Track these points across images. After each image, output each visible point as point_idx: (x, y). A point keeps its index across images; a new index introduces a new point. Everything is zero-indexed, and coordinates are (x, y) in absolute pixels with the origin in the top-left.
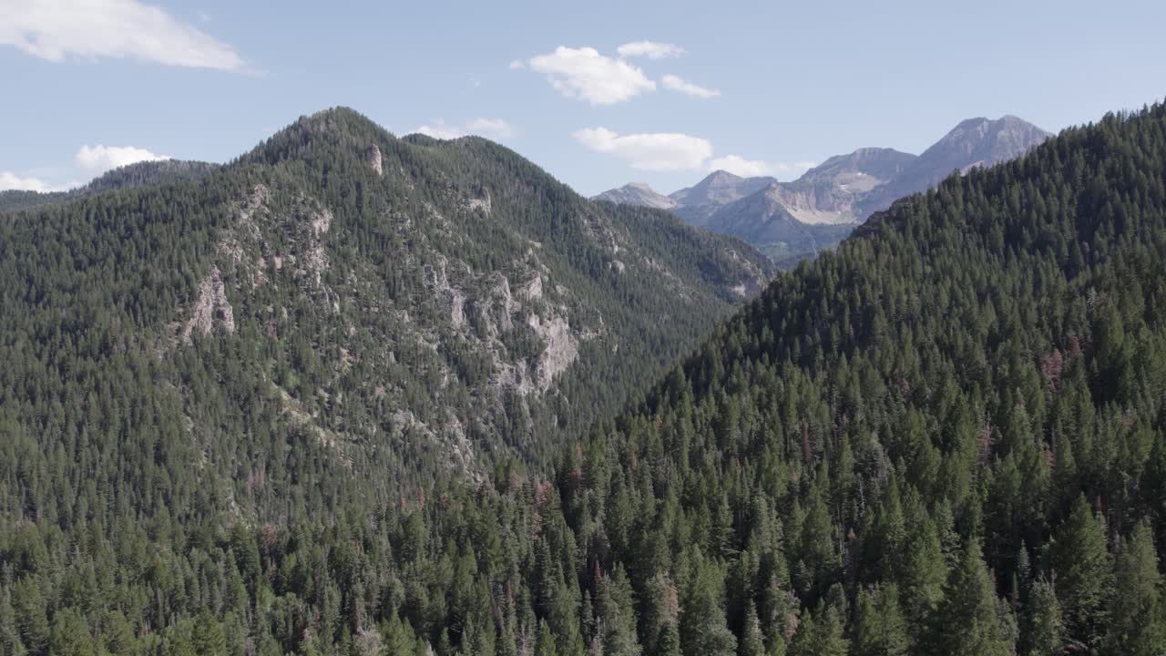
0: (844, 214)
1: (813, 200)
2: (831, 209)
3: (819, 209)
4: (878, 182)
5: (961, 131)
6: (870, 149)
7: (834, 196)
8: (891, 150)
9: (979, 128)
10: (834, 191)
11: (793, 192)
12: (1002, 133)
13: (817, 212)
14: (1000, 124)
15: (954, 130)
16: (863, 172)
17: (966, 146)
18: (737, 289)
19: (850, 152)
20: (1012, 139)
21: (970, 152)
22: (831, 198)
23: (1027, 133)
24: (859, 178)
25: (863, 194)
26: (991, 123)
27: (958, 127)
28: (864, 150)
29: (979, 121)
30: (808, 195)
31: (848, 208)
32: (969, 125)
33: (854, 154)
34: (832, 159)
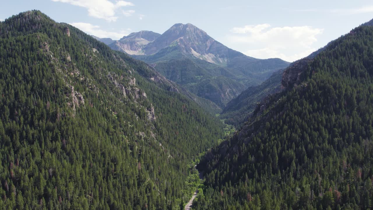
0: (139, 52)
1: (129, 47)
2: (135, 50)
3: (132, 50)
4: (149, 42)
5: (175, 27)
6: (145, 31)
7: (136, 46)
8: (152, 32)
9: (180, 27)
10: (136, 44)
11: (123, 44)
12: (188, 28)
13: (131, 51)
14: (187, 26)
15: (172, 27)
16: (143, 38)
17: (177, 32)
18: (152, 79)
19: (138, 31)
20: (190, 30)
21: (178, 34)
22: (135, 46)
23: (194, 29)
24: (142, 40)
25: (145, 46)
26: (183, 25)
27: (173, 26)
28: (143, 31)
29: (180, 24)
30: (128, 45)
31: (141, 50)
32: (177, 25)
33: (140, 32)
34: (132, 33)
